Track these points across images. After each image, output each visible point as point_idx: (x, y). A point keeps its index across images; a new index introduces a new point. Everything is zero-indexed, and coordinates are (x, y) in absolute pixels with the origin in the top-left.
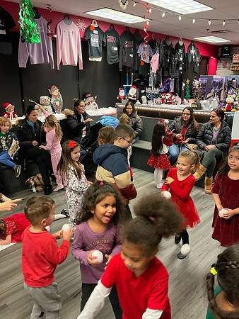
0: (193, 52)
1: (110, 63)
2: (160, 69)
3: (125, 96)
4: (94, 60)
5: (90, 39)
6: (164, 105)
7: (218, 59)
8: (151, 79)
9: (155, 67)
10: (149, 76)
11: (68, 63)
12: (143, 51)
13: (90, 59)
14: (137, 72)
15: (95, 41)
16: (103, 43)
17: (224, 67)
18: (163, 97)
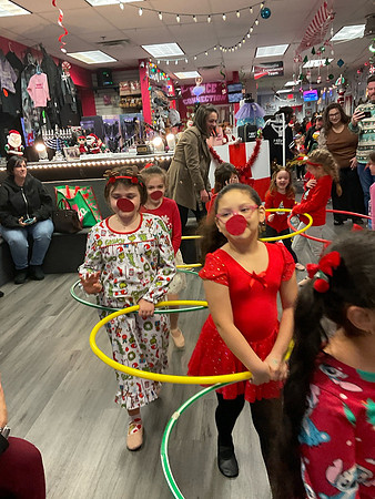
6: (85, 157)
9: (40, 97)
10: (20, 115)
17: (108, 103)
18: (81, 142)
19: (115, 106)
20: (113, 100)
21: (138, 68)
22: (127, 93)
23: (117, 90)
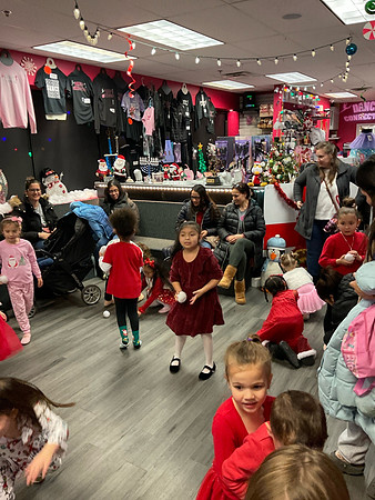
0: (203, 103)
1: (79, 122)
2: (157, 130)
3: (108, 171)
4: (54, 118)
5: (45, 87)
6: (168, 182)
7: (241, 112)
8: (146, 145)
9: (149, 126)
10: (142, 140)
11: (11, 124)
12: (130, 103)
13: (48, 118)
14: (124, 134)
15: (53, 89)
16: (67, 92)
17: (250, 124)
18: (166, 170)
19: (255, 126)
21: (272, 92)
22: (266, 115)
23: (257, 112)
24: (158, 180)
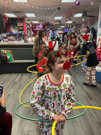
6: (10, 42)
18: (9, 38)
19: (16, 29)
20: (15, 27)
21: (23, 19)
22: (19, 26)
23: (17, 25)
24: (6, 41)
